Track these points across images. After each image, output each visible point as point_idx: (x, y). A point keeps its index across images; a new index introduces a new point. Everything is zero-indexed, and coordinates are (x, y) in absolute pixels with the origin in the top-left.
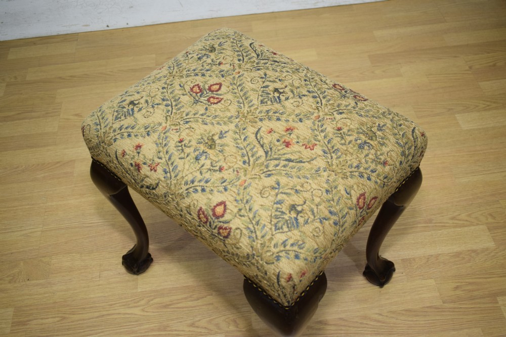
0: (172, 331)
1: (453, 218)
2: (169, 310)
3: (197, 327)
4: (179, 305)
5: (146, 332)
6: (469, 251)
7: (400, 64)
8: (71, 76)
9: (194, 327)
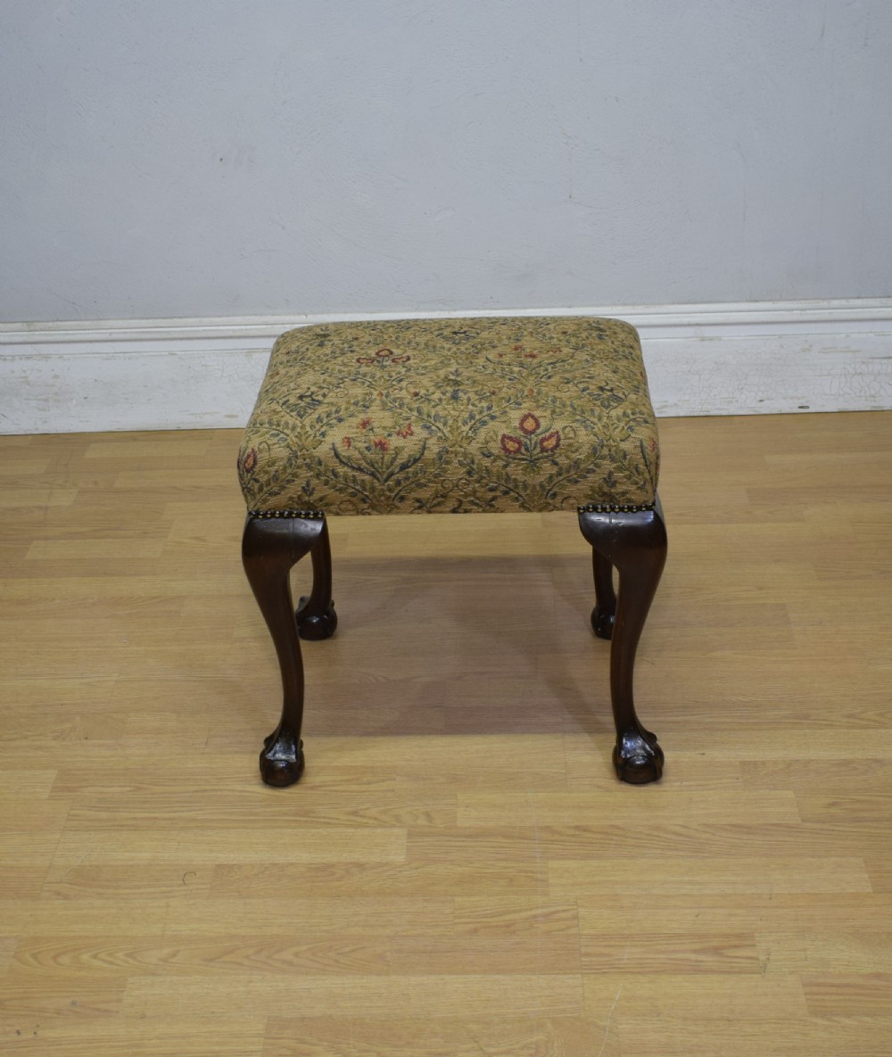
0: (319, 818)
1: (849, 716)
2: (317, 792)
3: (362, 816)
4: (335, 788)
5: (274, 816)
6: (868, 760)
7: (805, 504)
8: (194, 487)
9: (357, 816)
